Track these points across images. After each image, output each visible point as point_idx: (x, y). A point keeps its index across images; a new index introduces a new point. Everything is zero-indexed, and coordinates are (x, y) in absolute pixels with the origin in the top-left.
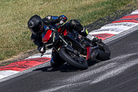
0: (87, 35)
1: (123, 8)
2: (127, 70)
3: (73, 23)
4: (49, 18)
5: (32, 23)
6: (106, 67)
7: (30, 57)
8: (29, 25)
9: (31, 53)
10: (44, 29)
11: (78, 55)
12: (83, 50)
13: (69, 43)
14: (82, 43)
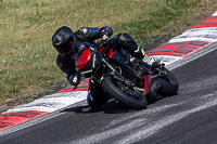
0: (143, 57)
1: (156, 33)
3: (122, 38)
4: (85, 31)
5: (60, 39)
6: (130, 126)
7: (10, 111)
8: (55, 41)
9: (11, 104)
10: (77, 49)
11: (131, 88)
12: (138, 80)
13: (117, 69)
14: (137, 69)
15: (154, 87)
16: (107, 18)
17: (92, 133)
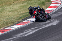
2: (35, 32)
6: (29, 31)
9: (6, 27)
12: (45, 16)
13: (41, 14)
15: (47, 18)
16: (24, 11)
17: (21, 33)
